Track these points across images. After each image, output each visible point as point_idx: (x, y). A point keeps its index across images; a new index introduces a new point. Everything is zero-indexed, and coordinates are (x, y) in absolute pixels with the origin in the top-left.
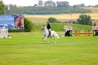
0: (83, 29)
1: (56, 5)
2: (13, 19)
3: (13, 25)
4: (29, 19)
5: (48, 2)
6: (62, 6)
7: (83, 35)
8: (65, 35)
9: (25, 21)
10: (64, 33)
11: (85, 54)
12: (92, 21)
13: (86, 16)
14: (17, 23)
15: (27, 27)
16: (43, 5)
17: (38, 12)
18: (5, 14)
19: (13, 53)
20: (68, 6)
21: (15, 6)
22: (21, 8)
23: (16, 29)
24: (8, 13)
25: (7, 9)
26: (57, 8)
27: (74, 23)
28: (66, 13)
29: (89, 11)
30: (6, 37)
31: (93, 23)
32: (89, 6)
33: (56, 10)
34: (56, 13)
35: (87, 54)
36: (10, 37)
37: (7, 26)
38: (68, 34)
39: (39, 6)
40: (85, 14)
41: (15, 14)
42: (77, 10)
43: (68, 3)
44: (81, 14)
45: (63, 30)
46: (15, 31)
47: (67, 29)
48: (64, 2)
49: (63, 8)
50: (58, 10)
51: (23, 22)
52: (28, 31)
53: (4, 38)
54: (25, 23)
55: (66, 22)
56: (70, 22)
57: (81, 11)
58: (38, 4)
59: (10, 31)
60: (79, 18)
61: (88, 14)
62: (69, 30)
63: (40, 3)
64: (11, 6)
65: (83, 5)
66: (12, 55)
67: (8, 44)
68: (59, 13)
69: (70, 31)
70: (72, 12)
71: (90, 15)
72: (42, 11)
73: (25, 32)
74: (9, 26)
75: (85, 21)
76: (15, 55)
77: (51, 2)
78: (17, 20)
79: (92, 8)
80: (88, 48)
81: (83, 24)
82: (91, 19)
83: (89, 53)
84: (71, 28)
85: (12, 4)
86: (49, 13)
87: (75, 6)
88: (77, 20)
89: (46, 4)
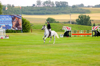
0: (82, 29)
1: (55, 5)
2: (11, 19)
3: (11, 25)
4: (27, 19)
5: (46, 2)
6: (61, 7)
7: (82, 36)
8: (64, 36)
9: (23, 21)
10: (63, 33)
11: (84, 55)
12: (92, 22)
13: (85, 16)
14: (14, 23)
15: (25, 28)
16: (42, 6)
17: (37, 12)
18: (3, 14)
19: (11, 54)
20: (67, 6)
21: (13, 6)
22: (19, 8)
23: (14, 29)
24: (6, 14)
25: (4, 9)
26: (56, 9)
27: (73, 23)
28: (65, 13)
29: (89, 12)
30: (4, 37)
31: (92, 24)
32: (89, 7)
33: (54, 10)
34: (54, 14)
35: (86, 55)
36: (8, 38)
37: (5, 26)
38: (67, 34)
39: (38, 6)
40: (84, 14)
41: (13, 14)
42: (76, 10)
43: (67, 3)
44: (80, 14)
45: (62, 30)
46: (12, 32)
47: (66, 30)
48: (63, 2)
49: (62, 8)
50: (57, 10)
51: (21, 22)
52: (26, 32)
53: (2, 38)
54: (23, 23)
55: (65, 23)
56: (69, 22)
57: (80, 11)
58: (36, 4)
59: (7, 32)
60: (78, 18)
61: (87, 15)
62: (67, 30)
63: (39, 3)
64: (9, 6)
65: (82, 5)
66: (9, 56)
67: (5, 44)
68: (58, 14)
69: (69, 31)
70: (71, 13)
71: (90, 15)
72: (41, 12)
73: (23, 32)
74: (7, 27)
75: (84, 21)
76: (13, 56)
77: (50, 3)
78: (15, 20)
79: (91, 8)
80: (88, 49)
81: (82, 24)
82: (90, 19)
83: (88, 54)
84: (70, 29)
85: (9, 4)
86: (47, 14)
87: (74, 7)
88: (76, 20)
89: (44, 4)
